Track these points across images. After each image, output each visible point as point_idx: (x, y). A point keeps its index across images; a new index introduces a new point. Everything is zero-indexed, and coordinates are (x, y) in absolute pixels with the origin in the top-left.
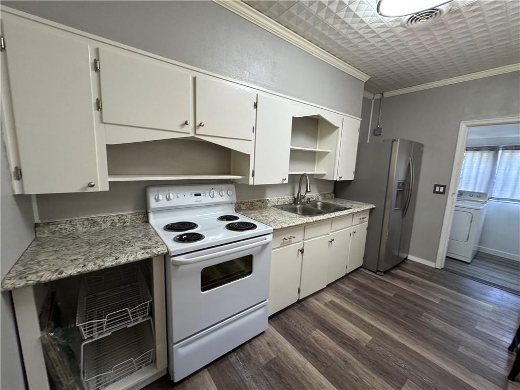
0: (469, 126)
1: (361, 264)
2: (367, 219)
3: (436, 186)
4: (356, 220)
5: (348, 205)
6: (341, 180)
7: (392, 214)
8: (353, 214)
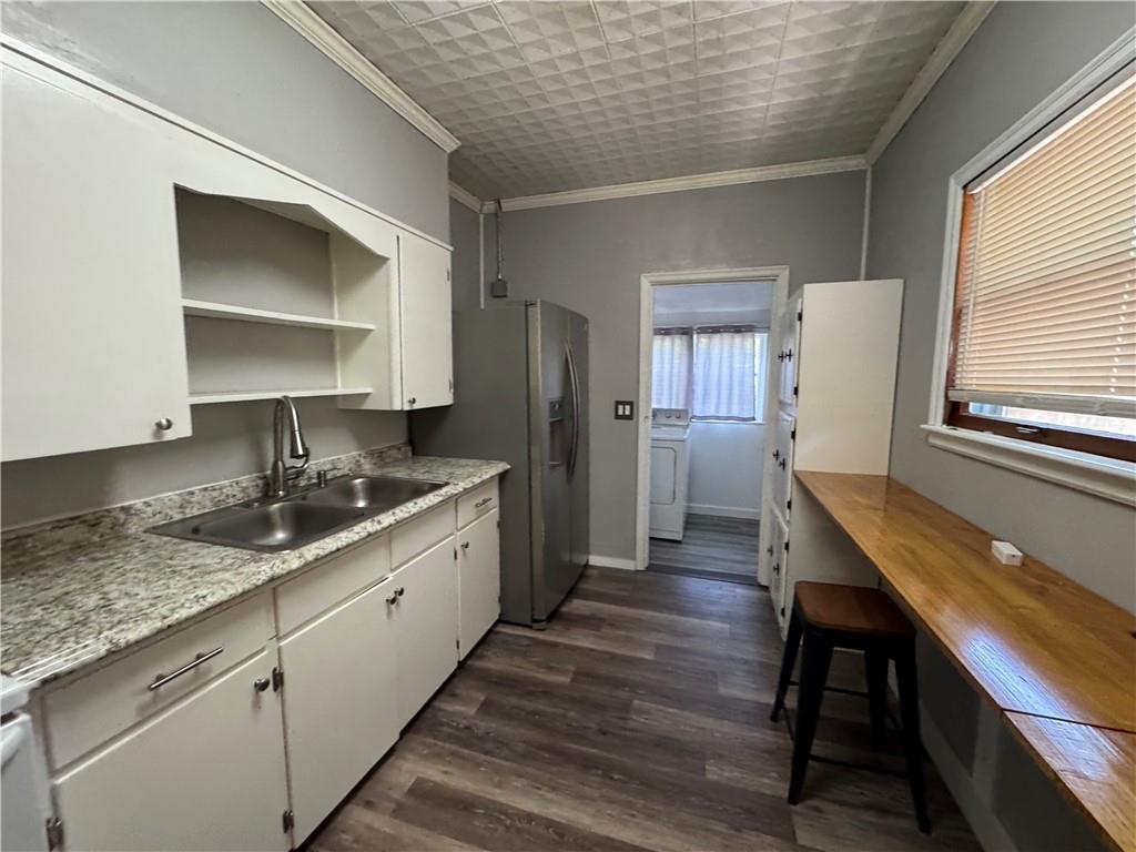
0: (655, 284)
2: (495, 501)
3: (618, 403)
4: (467, 511)
7: (546, 476)
8: (455, 500)
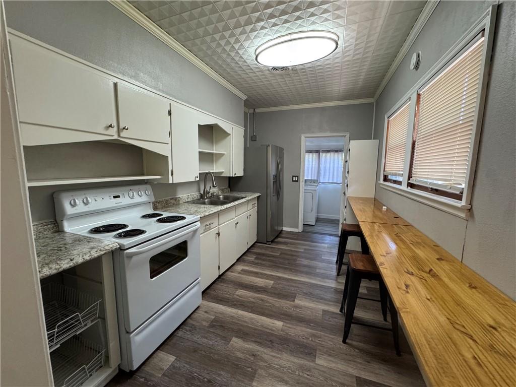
0: (306, 137)
1: (256, 240)
2: (256, 205)
3: (293, 176)
4: (250, 206)
5: (243, 195)
6: (236, 176)
7: (272, 198)
8: (248, 201)
